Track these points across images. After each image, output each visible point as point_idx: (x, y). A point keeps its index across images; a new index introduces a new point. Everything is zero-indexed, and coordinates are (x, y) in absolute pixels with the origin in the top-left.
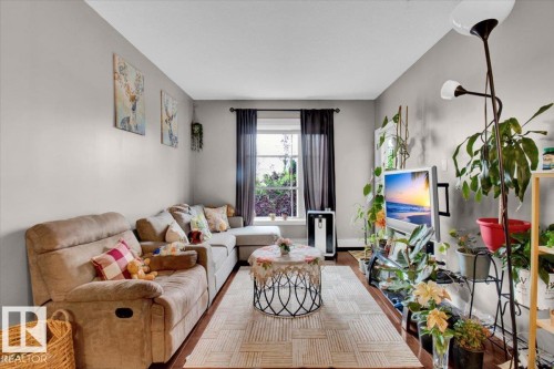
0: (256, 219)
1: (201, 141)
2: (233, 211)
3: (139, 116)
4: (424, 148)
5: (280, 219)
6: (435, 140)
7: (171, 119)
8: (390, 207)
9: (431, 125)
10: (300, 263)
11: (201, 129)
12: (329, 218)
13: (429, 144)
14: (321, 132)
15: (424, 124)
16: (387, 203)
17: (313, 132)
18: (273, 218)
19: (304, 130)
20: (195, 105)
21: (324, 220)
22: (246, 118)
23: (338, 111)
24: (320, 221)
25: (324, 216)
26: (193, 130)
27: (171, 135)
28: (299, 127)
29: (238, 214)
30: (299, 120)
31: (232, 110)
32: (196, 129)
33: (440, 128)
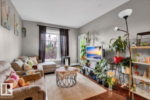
0: (46, 60)
1: (25, 35)
2: (38, 58)
3: (9, 22)
4: (94, 41)
5: (53, 60)
6: (97, 39)
7: (17, 25)
8: (88, 55)
9: (96, 36)
10: (73, 71)
11: (25, 30)
12: (69, 58)
13: (95, 40)
14: (65, 35)
15: (94, 36)
16: (87, 54)
17: (63, 35)
18: (51, 59)
19: (61, 34)
20: (23, 22)
21: (68, 59)
22: (42, 29)
23: (69, 30)
24: (67, 59)
25: (68, 58)
26: (22, 30)
27: (17, 31)
28: (59, 33)
29: (40, 59)
30: (59, 31)
31: (37, 25)
32: (24, 30)
33: (99, 37)
